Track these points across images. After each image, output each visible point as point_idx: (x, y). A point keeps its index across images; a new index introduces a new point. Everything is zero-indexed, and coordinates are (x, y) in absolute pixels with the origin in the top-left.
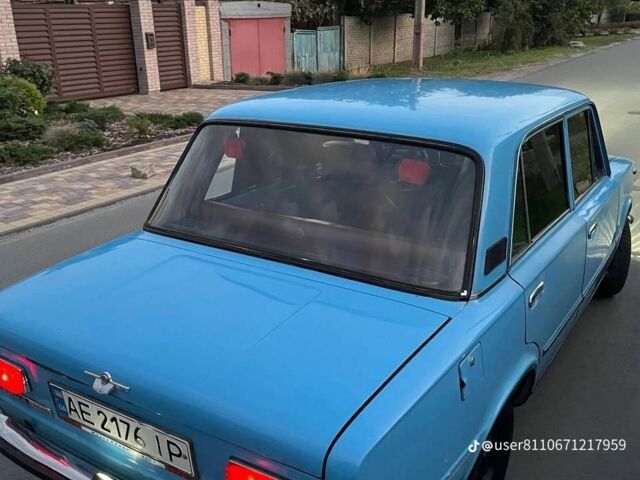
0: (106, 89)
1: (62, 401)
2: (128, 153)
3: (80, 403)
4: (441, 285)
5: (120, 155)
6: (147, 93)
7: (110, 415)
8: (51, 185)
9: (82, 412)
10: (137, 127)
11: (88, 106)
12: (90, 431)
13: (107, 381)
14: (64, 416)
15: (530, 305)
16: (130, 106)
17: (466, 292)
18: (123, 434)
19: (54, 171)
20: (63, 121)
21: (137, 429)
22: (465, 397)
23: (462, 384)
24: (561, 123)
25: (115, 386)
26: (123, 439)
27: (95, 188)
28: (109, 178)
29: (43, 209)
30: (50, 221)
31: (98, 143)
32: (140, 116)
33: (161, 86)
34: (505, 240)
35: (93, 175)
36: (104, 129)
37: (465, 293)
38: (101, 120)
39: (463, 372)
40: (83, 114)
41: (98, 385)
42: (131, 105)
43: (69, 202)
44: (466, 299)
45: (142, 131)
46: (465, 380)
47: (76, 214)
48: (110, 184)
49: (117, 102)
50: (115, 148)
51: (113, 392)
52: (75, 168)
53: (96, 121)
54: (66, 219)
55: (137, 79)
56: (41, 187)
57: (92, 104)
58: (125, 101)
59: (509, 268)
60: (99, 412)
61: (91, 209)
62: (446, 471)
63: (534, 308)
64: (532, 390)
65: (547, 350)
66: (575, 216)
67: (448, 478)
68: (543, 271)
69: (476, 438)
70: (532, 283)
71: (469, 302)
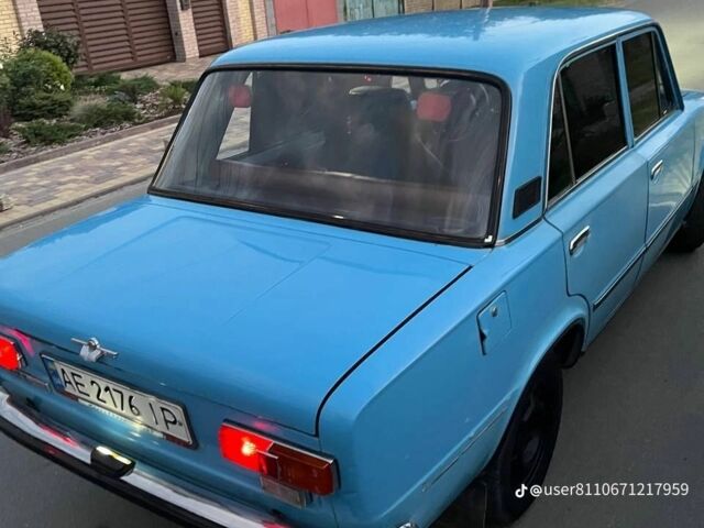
0: (139, 59)
1: (56, 373)
2: (161, 125)
3: (73, 374)
4: (466, 232)
5: (153, 128)
6: (184, 60)
7: (103, 383)
8: (77, 164)
9: (77, 383)
10: (172, 97)
11: (119, 78)
12: (87, 404)
13: (94, 348)
14: (60, 390)
15: (571, 252)
16: (164, 75)
17: (491, 237)
18: (119, 404)
19: (82, 149)
20: (93, 96)
21: (131, 398)
22: (487, 351)
23: (483, 337)
24: (613, 46)
25: (102, 352)
26: (119, 409)
27: (125, 164)
28: (140, 153)
29: (70, 189)
30: (78, 202)
31: (129, 117)
32: (174, 84)
33: (200, 52)
34: (539, 179)
35: (123, 151)
36: (135, 101)
37: (489, 240)
38: (133, 92)
39: (482, 322)
40: (114, 87)
41: (85, 352)
42: (166, 74)
43: (97, 181)
44: (491, 245)
45: (177, 101)
46: (485, 332)
47: (103, 193)
48: (141, 159)
49: (152, 72)
50: (147, 120)
51: (101, 359)
52: (105, 145)
53: (127, 93)
54: (94, 200)
55: (173, 45)
56: (68, 167)
57: (125, 76)
58: (160, 71)
59: (545, 211)
60: (93, 382)
61: (121, 187)
62: (469, 431)
63: (576, 255)
64: (583, 350)
65: (600, 304)
66: (634, 154)
67: (471, 439)
68: (586, 215)
69: (507, 397)
70: (575, 226)
71: (495, 249)
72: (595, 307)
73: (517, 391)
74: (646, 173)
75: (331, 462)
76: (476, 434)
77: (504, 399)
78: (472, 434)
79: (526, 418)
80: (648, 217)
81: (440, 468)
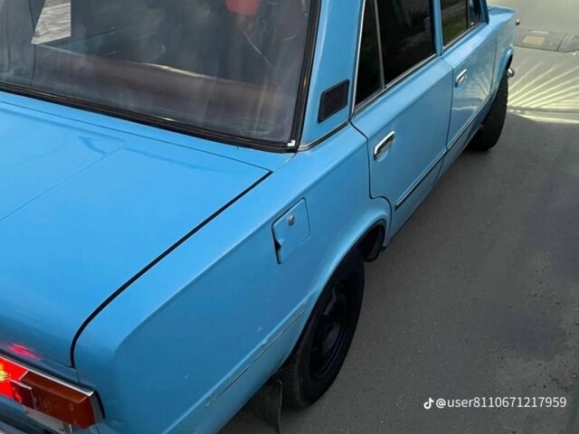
15: (375, 157)
17: (294, 142)
22: (282, 260)
23: (277, 246)
34: (347, 82)
37: (292, 144)
39: (277, 232)
44: (294, 150)
46: (280, 241)
59: (351, 116)
62: (261, 340)
63: (380, 160)
64: (384, 245)
65: (401, 204)
66: (442, 62)
67: (263, 346)
68: (394, 119)
69: (304, 301)
70: (379, 132)
71: (298, 154)
72: (397, 207)
73: (316, 292)
74: (451, 80)
75: (90, 394)
76: (269, 340)
77: (301, 303)
78: (264, 342)
79: (326, 313)
80: (451, 120)
81: (228, 380)
